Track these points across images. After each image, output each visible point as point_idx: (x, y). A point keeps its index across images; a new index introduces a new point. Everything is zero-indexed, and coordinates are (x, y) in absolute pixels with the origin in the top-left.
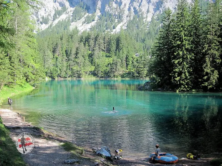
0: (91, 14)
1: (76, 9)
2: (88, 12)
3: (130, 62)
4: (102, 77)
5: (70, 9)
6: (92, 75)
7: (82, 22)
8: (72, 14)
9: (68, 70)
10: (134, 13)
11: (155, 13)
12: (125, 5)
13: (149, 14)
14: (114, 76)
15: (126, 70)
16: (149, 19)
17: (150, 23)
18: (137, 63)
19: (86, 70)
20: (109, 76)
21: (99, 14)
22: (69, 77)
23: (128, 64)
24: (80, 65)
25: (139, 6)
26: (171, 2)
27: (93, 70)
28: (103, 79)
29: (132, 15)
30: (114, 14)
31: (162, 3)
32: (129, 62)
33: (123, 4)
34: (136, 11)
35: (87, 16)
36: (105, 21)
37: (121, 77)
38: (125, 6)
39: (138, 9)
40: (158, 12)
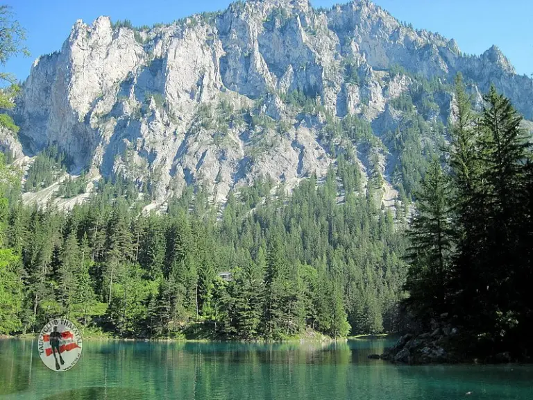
0: (75, 176)
1: (37, 161)
2: (69, 171)
3: (209, 294)
4: (129, 335)
5: (22, 160)
6: (100, 328)
7: (51, 193)
8: (26, 173)
9: (28, 311)
10: (184, 181)
11: (234, 184)
12: (164, 160)
13: (220, 186)
14: (165, 332)
15: (198, 316)
16: (222, 198)
17: (223, 208)
18: (232, 295)
19: (82, 312)
20: (151, 333)
21: (98, 177)
22: (29, 331)
23: (203, 300)
24: (66, 297)
25: (198, 167)
26: (273, 161)
27: (102, 312)
28: (133, 340)
29: (179, 185)
30: (135, 180)
31: (252, 163)
32: (206, 294)
33: (159, 159)
34: (189, 177)
35: (66, 180)
36: (111, 196)
37: (183, 336)
38: (163, 162)
39: (195, 173)
40: (242, 183)
